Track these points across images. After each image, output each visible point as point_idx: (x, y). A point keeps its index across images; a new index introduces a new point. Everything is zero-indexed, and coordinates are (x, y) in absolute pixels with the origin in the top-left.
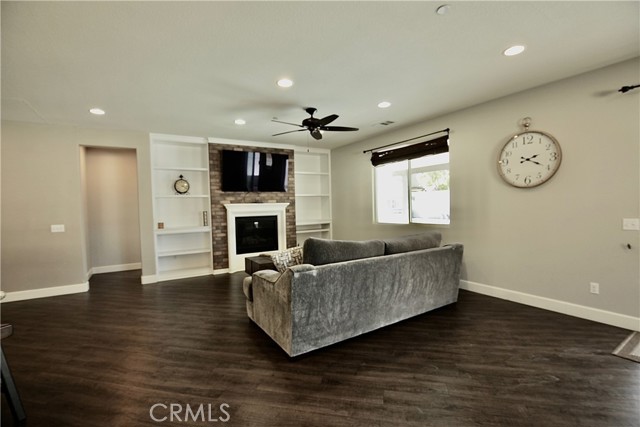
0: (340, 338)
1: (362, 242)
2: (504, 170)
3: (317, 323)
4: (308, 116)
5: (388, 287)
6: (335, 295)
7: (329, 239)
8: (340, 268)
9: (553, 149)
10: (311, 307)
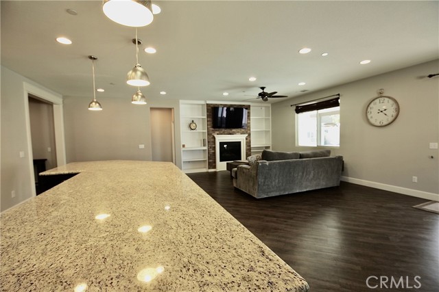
0: (277, 194)
1: (288, 153)
2: (369, 117)
3: (268, 185)
4: (261, 91)
5: (300, 174)
6: (276, 175)
7: (270, 150)
8: (278, 163)
9: (395, 106)
10: (265, 178)
